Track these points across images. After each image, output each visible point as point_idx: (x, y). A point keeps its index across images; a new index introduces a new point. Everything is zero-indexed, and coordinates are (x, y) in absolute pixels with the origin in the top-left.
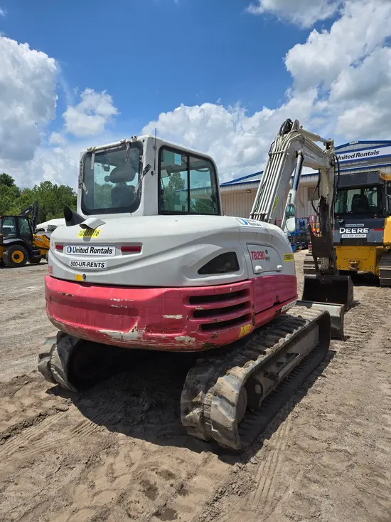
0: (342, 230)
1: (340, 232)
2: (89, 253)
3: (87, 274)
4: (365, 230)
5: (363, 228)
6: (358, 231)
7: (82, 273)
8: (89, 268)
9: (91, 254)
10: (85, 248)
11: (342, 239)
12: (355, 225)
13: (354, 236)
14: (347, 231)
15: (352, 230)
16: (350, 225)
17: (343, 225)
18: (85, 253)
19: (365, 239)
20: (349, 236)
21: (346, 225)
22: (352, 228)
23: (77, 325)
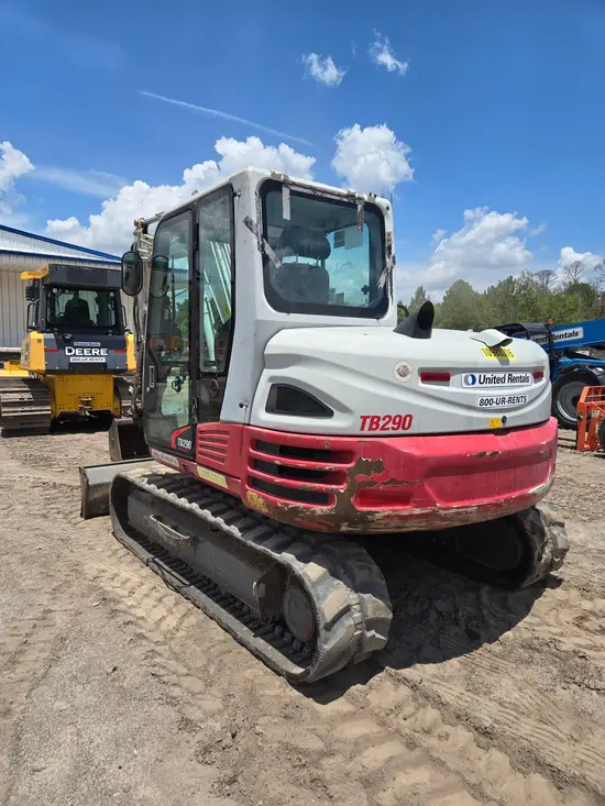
0: (70, 351)
1: (67, 354)
2: (506, 384)
3: (507, 415)
4: (103, 352)
5: (99, 348)
6: (93, 353)
7: (501, 416)
8: (511, 405)
9: (510, 384)
10: (501, 375)
11: (71, 364)
12: (88, 344)
13: (88, 360)
14: (77, 352)
15: (85, 350)
16: (80, 344)
17: (69, 342)
18: (501, 384)
19: (105, 364)
20: (81, 360)
21: (75, 344)
22: (83, 347)
23: (501, 498)
